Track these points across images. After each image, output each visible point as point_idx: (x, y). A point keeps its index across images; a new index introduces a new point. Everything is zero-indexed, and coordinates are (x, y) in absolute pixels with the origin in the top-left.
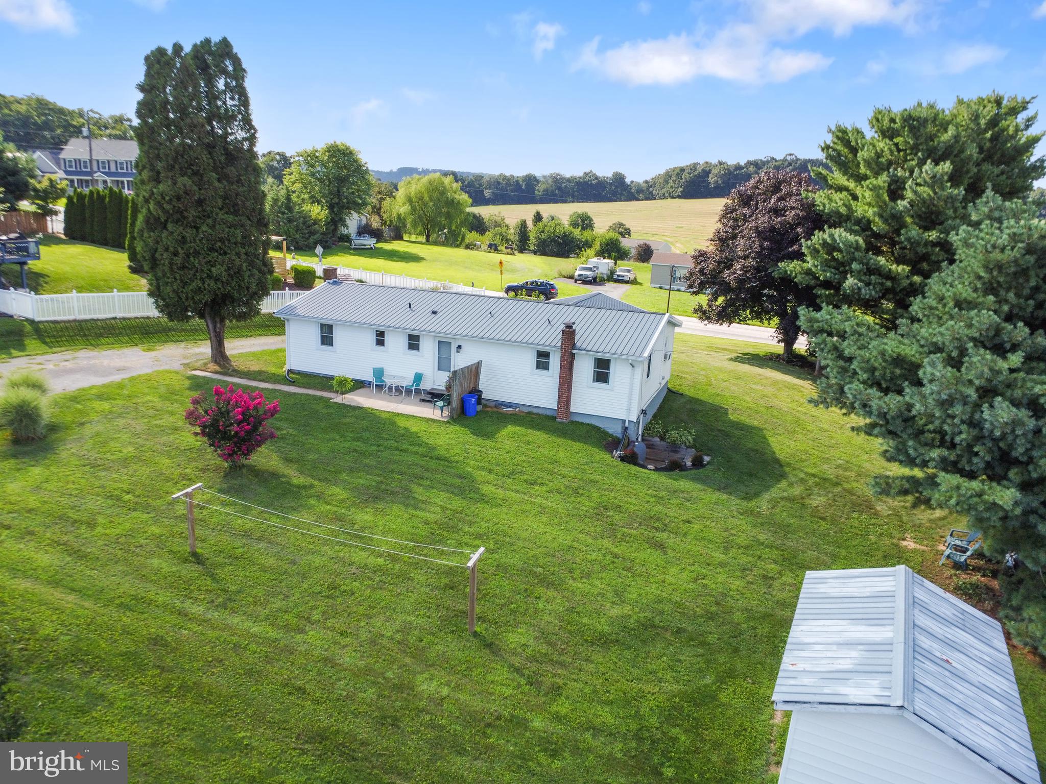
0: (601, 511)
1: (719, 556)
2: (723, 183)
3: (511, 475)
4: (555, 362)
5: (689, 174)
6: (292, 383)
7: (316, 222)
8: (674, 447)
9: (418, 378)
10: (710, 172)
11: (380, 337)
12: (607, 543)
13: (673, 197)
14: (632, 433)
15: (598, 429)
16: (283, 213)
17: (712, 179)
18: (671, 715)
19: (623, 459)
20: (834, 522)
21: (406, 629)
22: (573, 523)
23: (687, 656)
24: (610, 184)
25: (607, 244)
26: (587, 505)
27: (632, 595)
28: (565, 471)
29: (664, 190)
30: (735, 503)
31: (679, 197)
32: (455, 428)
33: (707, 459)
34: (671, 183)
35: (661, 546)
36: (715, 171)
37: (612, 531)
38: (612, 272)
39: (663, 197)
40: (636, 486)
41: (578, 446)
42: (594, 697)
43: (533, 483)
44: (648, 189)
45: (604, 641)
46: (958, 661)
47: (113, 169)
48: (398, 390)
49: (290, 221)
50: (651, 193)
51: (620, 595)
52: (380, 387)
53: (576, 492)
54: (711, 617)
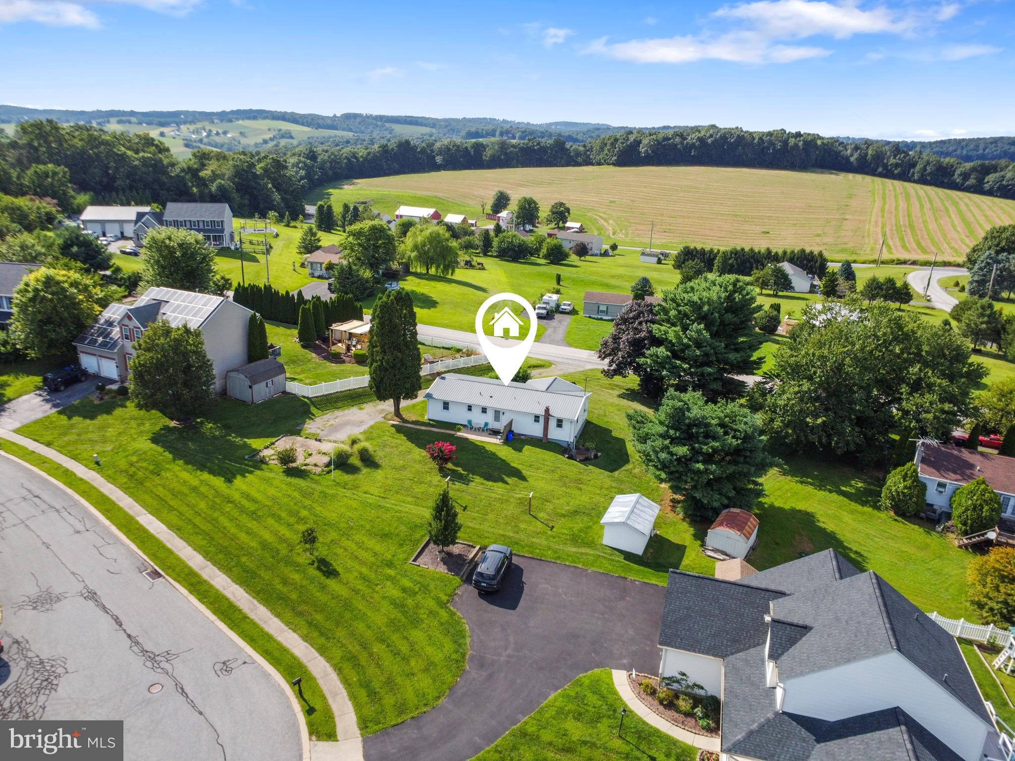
0: (562, 477)
1: (598, 492)
2: (653, 152)
3: (530, 466)
4: (542, 420)
5: (622, 143)
6: (433, 426)
7: (367, 281)
8: (588, 450)
9: (486, 424)
10: (640, 142)
11: (470, 408)
12: (564, 489)
13: (608, 164)
14: (571, 446)
15: (558, 444)
16: (348, 278)
17: (642, 149)
18: (580, 531)
19: (568, 458)
20: (640, 478)
21: (513, 513)
22: (553, 483)
23: (586, 519)
24: (551, 149)
25: (552, 250)
26: (557, 476)
27: (571, 504)
28: (548, 463)
29: (601, 156)
30: (607, 473)
31: (614, 164)
32: (506, 447)
33: (599, 454)
34: (606, 151)
35: (580, 489)
36: (645, 141)
37: (565, 485)
38: (558, 306)
39: (599, 164)
40: (572, 468)
41: (552, 453)
42: (562, 528)
43: (538, 469)
44: (585, 153)
45: (564, 516)
46: (642, 514)
47: (201, 227)
48: (479, 429)
49: (353, 283)
50: (588, 156)
51: (568, 504)
52: (471, 428)
53: (553, 471)
54: (593, 509)
